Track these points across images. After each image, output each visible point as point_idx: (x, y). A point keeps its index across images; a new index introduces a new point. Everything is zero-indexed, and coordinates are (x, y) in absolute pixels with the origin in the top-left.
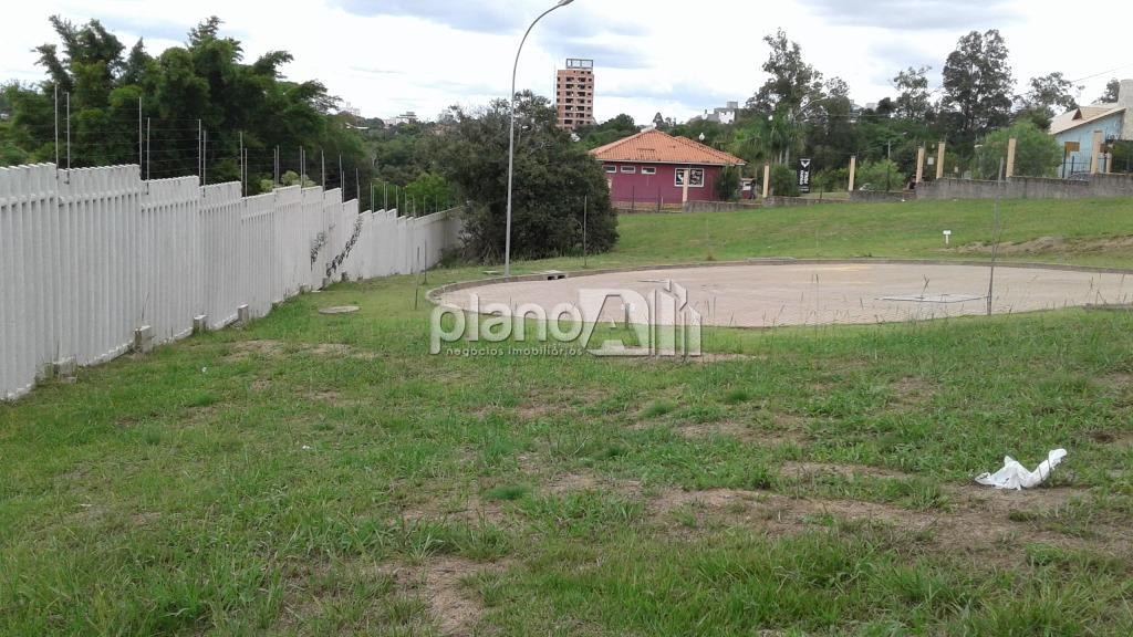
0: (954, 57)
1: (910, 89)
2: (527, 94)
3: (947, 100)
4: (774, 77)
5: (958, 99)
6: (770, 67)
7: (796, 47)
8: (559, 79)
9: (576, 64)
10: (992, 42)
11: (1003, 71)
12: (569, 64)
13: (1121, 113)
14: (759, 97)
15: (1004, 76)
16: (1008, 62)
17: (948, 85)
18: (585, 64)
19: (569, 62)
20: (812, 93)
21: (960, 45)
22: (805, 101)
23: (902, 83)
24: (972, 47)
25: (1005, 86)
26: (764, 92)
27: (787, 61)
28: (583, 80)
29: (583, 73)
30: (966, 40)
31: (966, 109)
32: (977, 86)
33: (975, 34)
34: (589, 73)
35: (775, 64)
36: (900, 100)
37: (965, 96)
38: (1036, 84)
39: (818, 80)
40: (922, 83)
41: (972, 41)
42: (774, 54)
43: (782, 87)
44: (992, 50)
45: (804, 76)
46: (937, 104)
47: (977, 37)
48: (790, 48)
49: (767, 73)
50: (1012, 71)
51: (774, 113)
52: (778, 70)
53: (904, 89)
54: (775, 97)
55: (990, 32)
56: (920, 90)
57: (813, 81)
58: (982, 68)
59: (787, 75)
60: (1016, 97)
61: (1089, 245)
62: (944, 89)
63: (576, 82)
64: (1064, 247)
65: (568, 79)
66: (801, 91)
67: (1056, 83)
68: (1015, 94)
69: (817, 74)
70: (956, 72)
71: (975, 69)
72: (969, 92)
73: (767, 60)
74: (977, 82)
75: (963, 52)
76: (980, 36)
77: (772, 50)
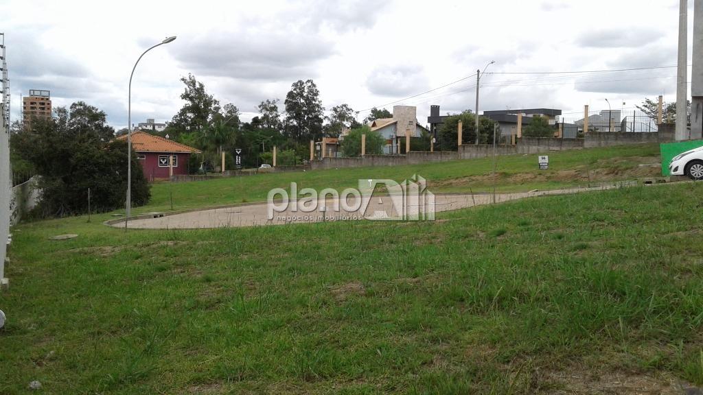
0: (290, 95)
1: (268, 112)
2: (81, 104)
3: (289, 119)
4: (189, 103)
5: (294, 118)
6: (185, 96)
7: (202, 86)
8: (25, 103)
9: (36, 93)
10: (310, 86)
11: (317, 102)
12: (32, 94)
13: (396, 123)
14: (181, 115)
15: (318, 106)
16: (319, 98)
17: (288, 110)
18: (43, 94)
19: (32, 92)
20: (213, 113)
21: (294, 88)
22: (210, 117)
23: (263, 108)
24: (300, 89)
25: (319, 111)
26: (184, 111)
27: (196, 94)
28: (43, 104)
29: (42, 99)
30: (295, 85)
31: (299, 124)
32: (303, 111)
33: (300, 81)
34: (47, 99)
35: (189, 95)
36: (263, 118)
37: (298, 116)
38: (335, 110)
39: (216, 105)
40: (274, 109)
41: (299, 85)
42: (188, 89)
43: (194, 109)
44: (311, 91)
45: (208, 102)
46: (284, 121)
47: (302, 83)
48: (197, 86)
49: (184, 100)
50: (322, 103)
51: (190, 125)
52: (191, 99)
53: (264, 112)
54: (190, 115)
55: (308, 81)
56: (274, 114)
57: (213, 106)
58: (306, 101)
59: (197, 101)
60: (326, 117)
61: (446, 183)
62: (286, 113)
63: (38, 106)
64: (432, 184)
65: (32, 103)
66: (206, 111)
67: (345, 109)
68: (325, 115)
69: (216, 102)
70: (292, 102)
71: (302, 101)
72: (300, 114)
73: (184, 92)
74: (304, 108)
75: (295, 92)
76: (303, 83)
77: (186, 86)
